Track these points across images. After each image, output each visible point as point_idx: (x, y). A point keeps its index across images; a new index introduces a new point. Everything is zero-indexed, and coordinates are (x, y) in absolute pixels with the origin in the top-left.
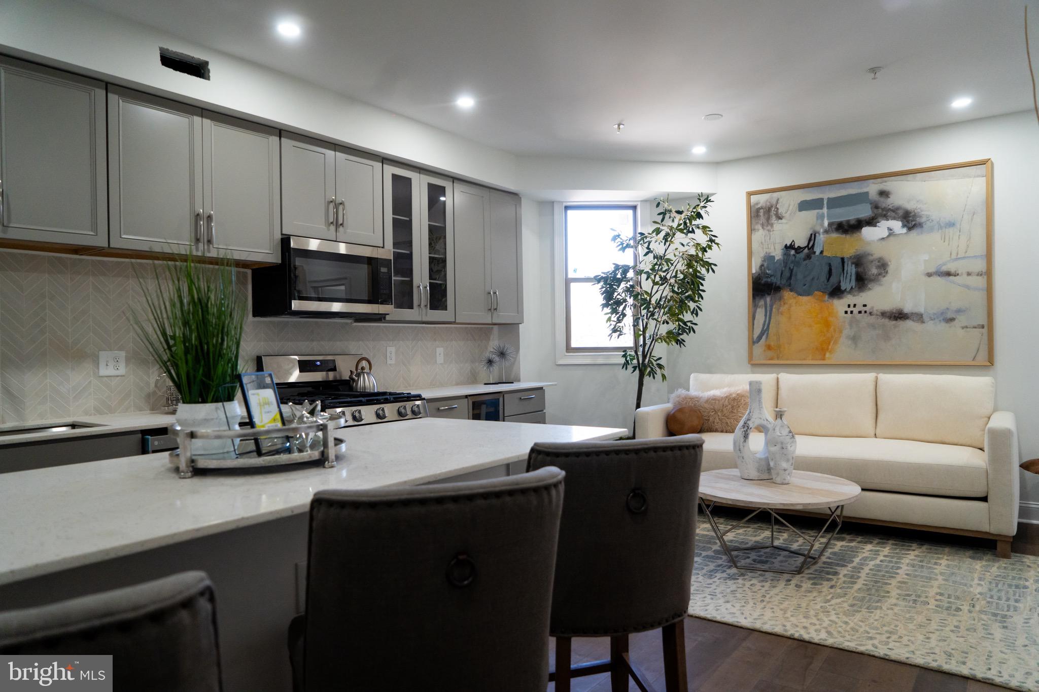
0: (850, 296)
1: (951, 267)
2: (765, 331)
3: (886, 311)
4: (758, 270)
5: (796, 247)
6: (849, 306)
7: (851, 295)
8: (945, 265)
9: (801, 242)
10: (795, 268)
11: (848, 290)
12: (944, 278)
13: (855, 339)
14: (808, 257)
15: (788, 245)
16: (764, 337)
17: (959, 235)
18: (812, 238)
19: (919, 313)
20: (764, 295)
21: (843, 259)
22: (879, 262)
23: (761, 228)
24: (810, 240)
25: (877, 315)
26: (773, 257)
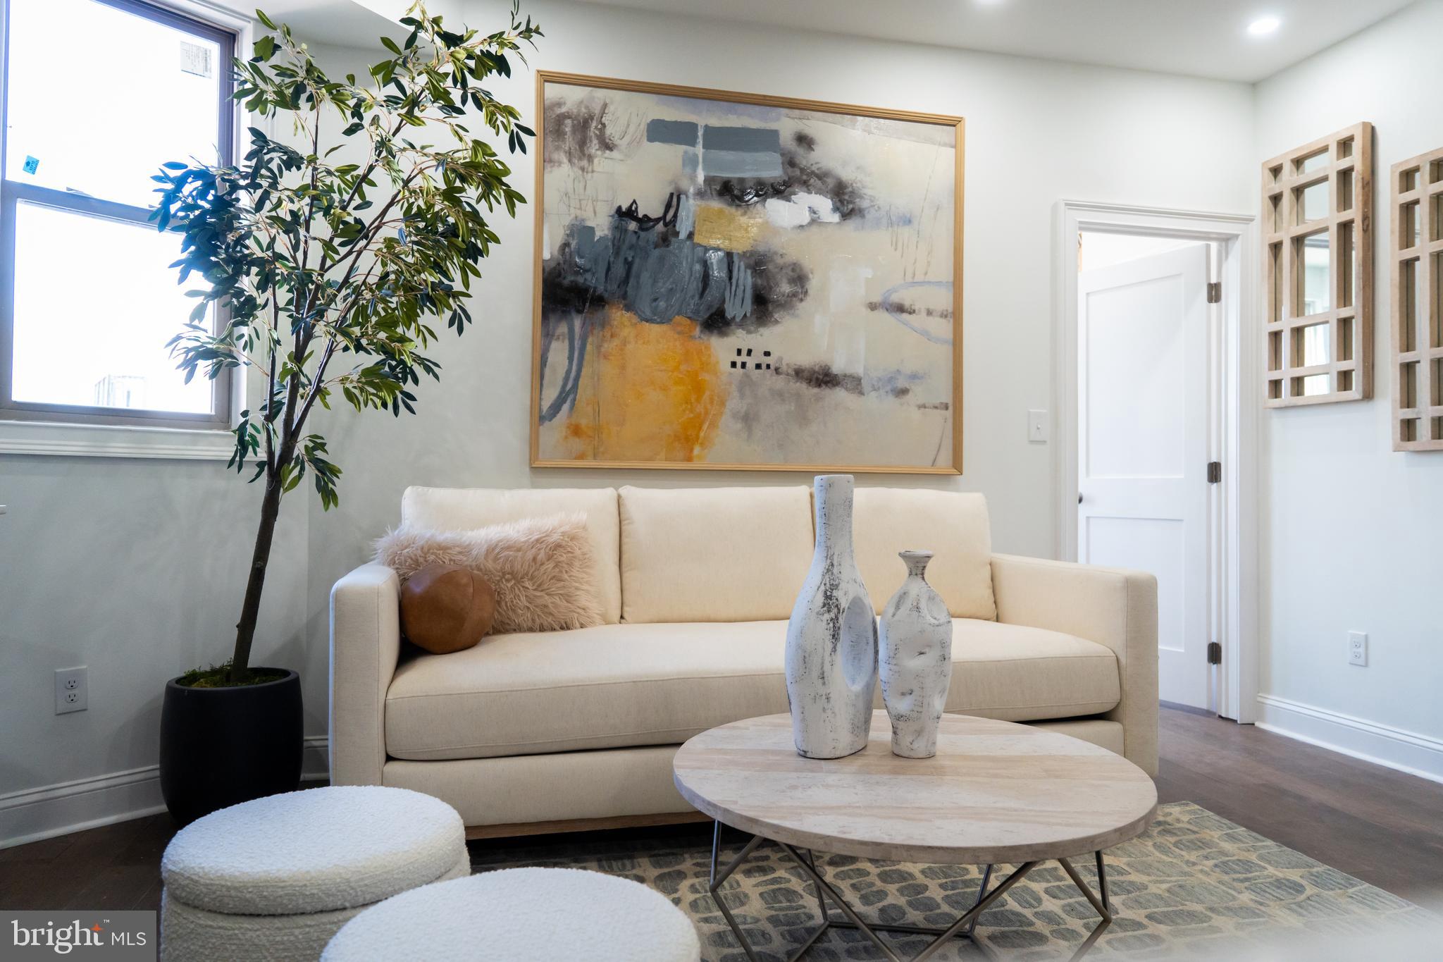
0: (741, 333)
1: (905, 296)
2: (568, 395)
3: (803, 368)
4: (556, 253)
5: (640, 215)
6: (739, 352)
7: (743, 329)
8: (896, 292)
9: (651, 206)
10: (637, 261)
11: (738, 320)
12: (894, 314)
13: (748, 419)
14: (665, 240)
15: (624, 209)
16: (566, 407)
17: (917, 242)
18: (673, 201)
19: (856, 375)
20: (569, 312)
21: (729, 255)
22: (793, 270)
23: (565, 160)
24: (668, 206)
25: (788, 374)
26: (591, 230)
